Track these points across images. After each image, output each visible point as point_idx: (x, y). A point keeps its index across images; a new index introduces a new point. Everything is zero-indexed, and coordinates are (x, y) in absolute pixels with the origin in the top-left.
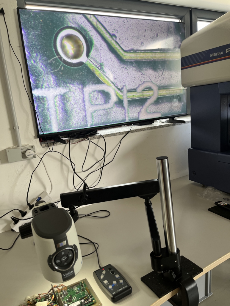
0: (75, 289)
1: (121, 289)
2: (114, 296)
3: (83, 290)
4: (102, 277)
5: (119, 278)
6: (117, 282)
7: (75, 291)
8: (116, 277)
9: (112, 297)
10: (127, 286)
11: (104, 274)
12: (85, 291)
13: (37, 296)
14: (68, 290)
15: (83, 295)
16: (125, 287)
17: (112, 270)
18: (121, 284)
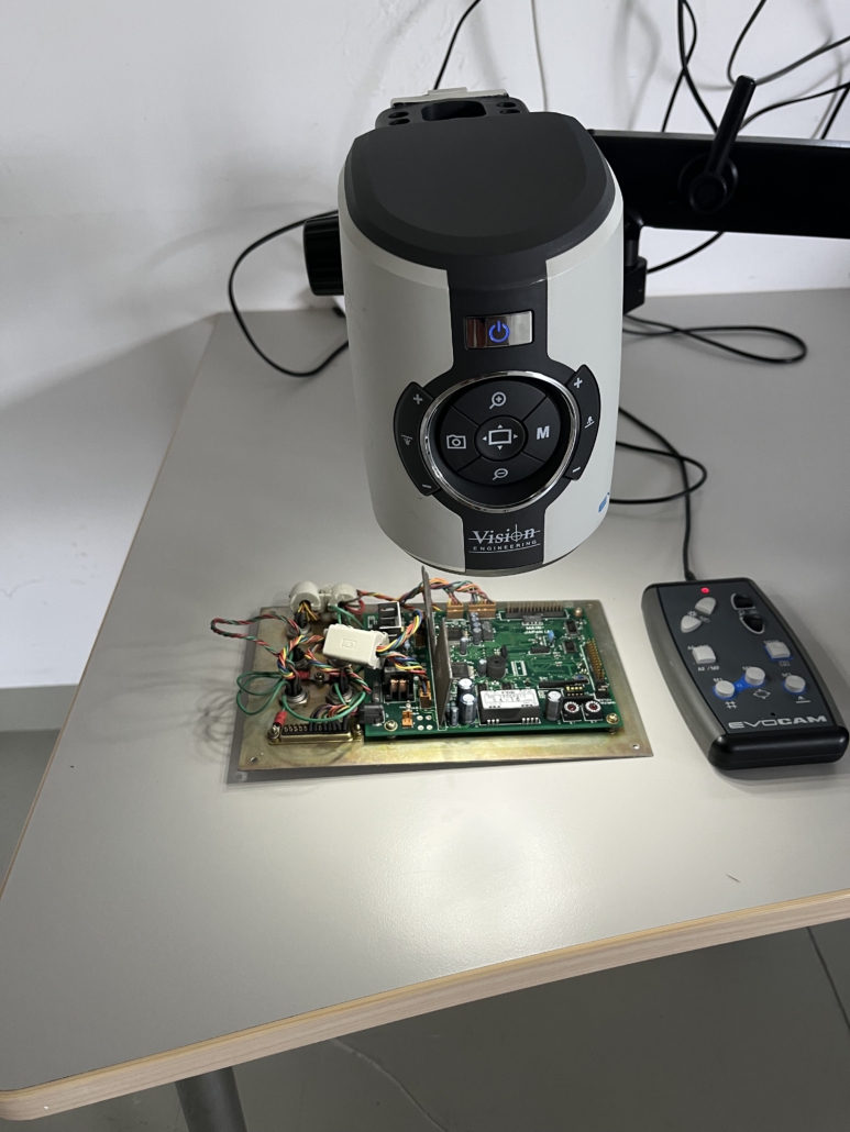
0: (534, 628)
1: (781, 721)
2: (732, 739)
3: (571, 647)
4: (688, 623)
5: (785, 664)
6: (767, 677)
7: (533, 636)
8: (767, 654)
9: (720, 739)
10: (822, 718)
11: (705, 615)
12: (582, 655)
13: (346, 596)
14: (498, 621)
15: (564, 670)
16: (811, 719)
17: (753, 611)
18: (793, 696)
